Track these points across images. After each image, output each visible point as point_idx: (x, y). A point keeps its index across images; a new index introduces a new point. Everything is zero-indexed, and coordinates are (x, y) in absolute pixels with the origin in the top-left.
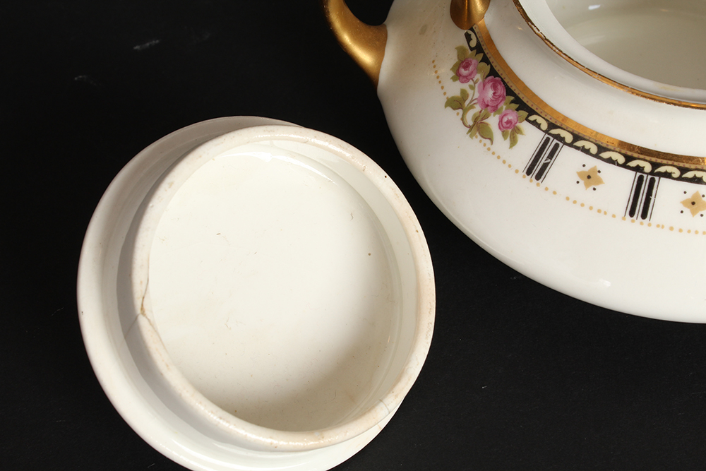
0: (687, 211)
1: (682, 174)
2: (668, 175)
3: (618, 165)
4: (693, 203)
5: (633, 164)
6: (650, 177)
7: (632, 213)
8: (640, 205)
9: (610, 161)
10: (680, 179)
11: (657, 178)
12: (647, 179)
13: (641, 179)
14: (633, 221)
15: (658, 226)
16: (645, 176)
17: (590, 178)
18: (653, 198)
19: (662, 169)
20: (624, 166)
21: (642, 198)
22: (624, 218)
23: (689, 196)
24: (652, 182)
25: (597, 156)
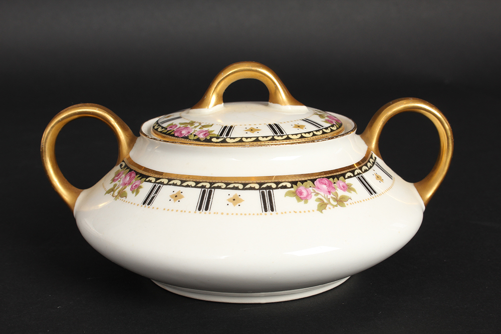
0: (230, 204)
1: (227, 186)
2: (219, 187)
3: (192, 187)
4: (234, 200)
5: (200, 185)
6: (209, 190)
7: (200, 209)
8: (204, 204)
9: (188, 186)
10: (226, 188)
11: (213, 190)
12: (207, 191)
13: (204, 192)
14: (200, 213)
15: (215, 213)
16: (207, 190)
17: (176, 197)
18: (211, 200)
19: (216, 185)
20: (195, 187)
21: (205, 201)
22: (195, 212)
23: (231, 196)
24: (210, 193)
25: (181, 185)
